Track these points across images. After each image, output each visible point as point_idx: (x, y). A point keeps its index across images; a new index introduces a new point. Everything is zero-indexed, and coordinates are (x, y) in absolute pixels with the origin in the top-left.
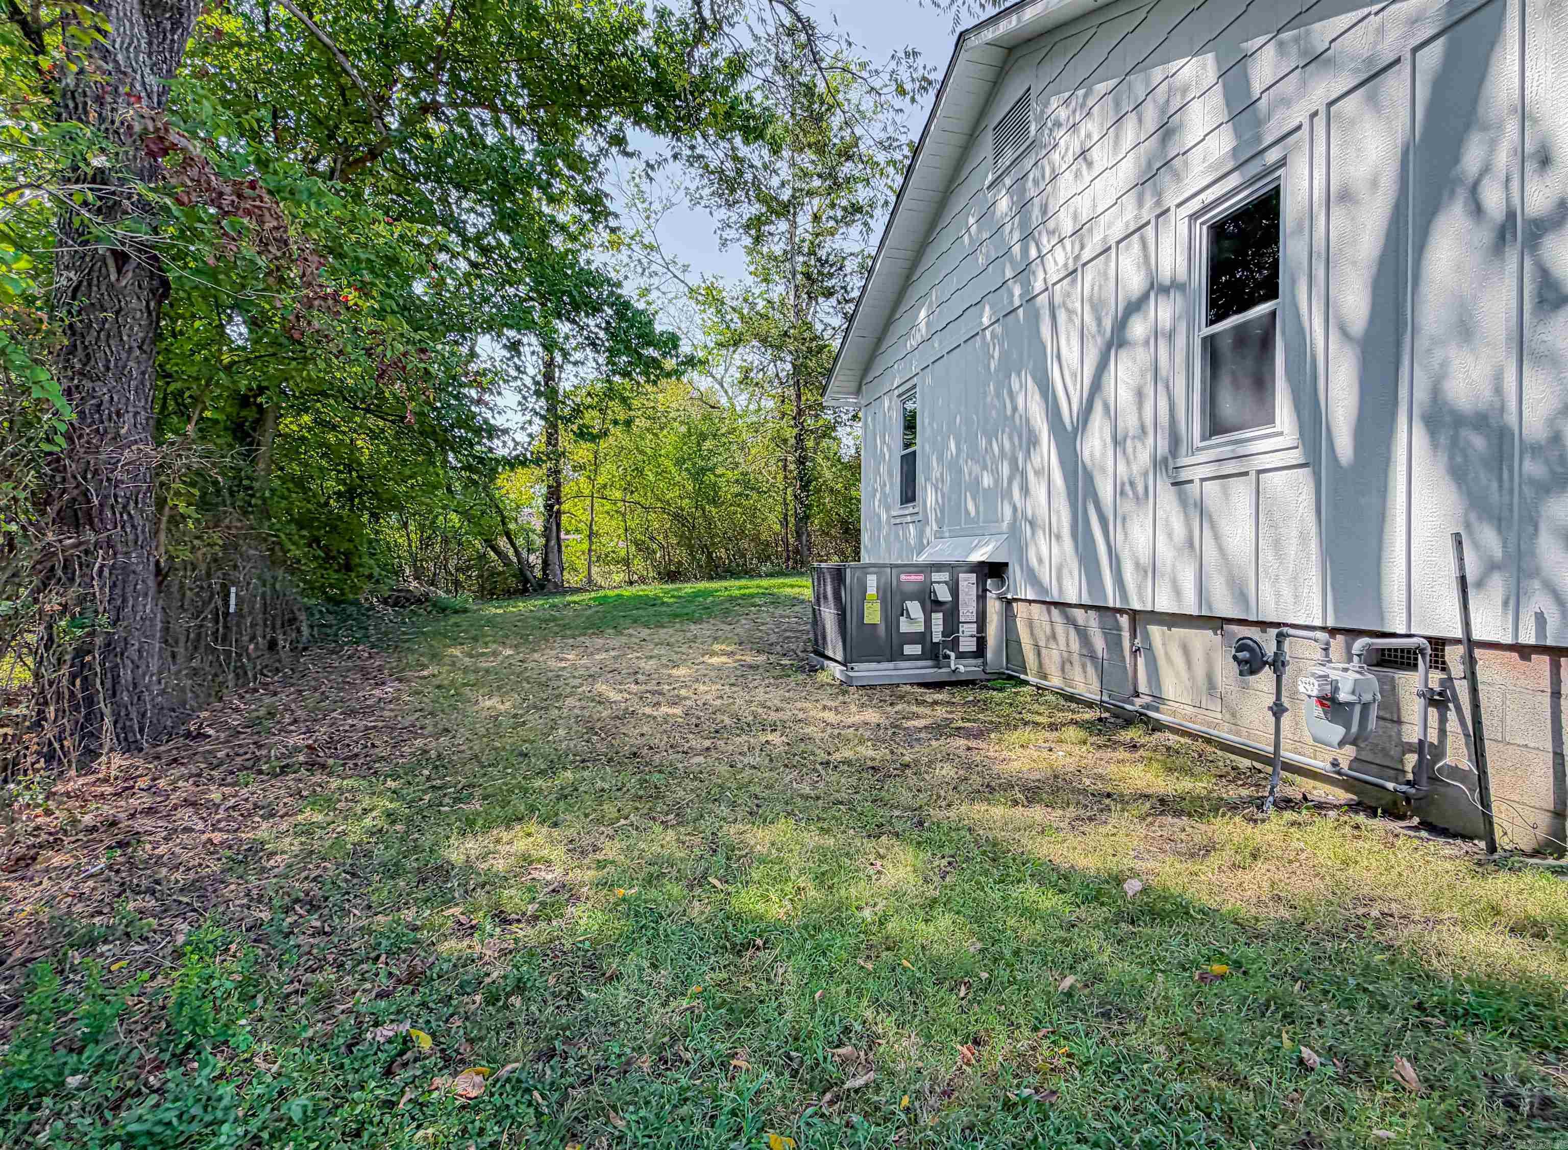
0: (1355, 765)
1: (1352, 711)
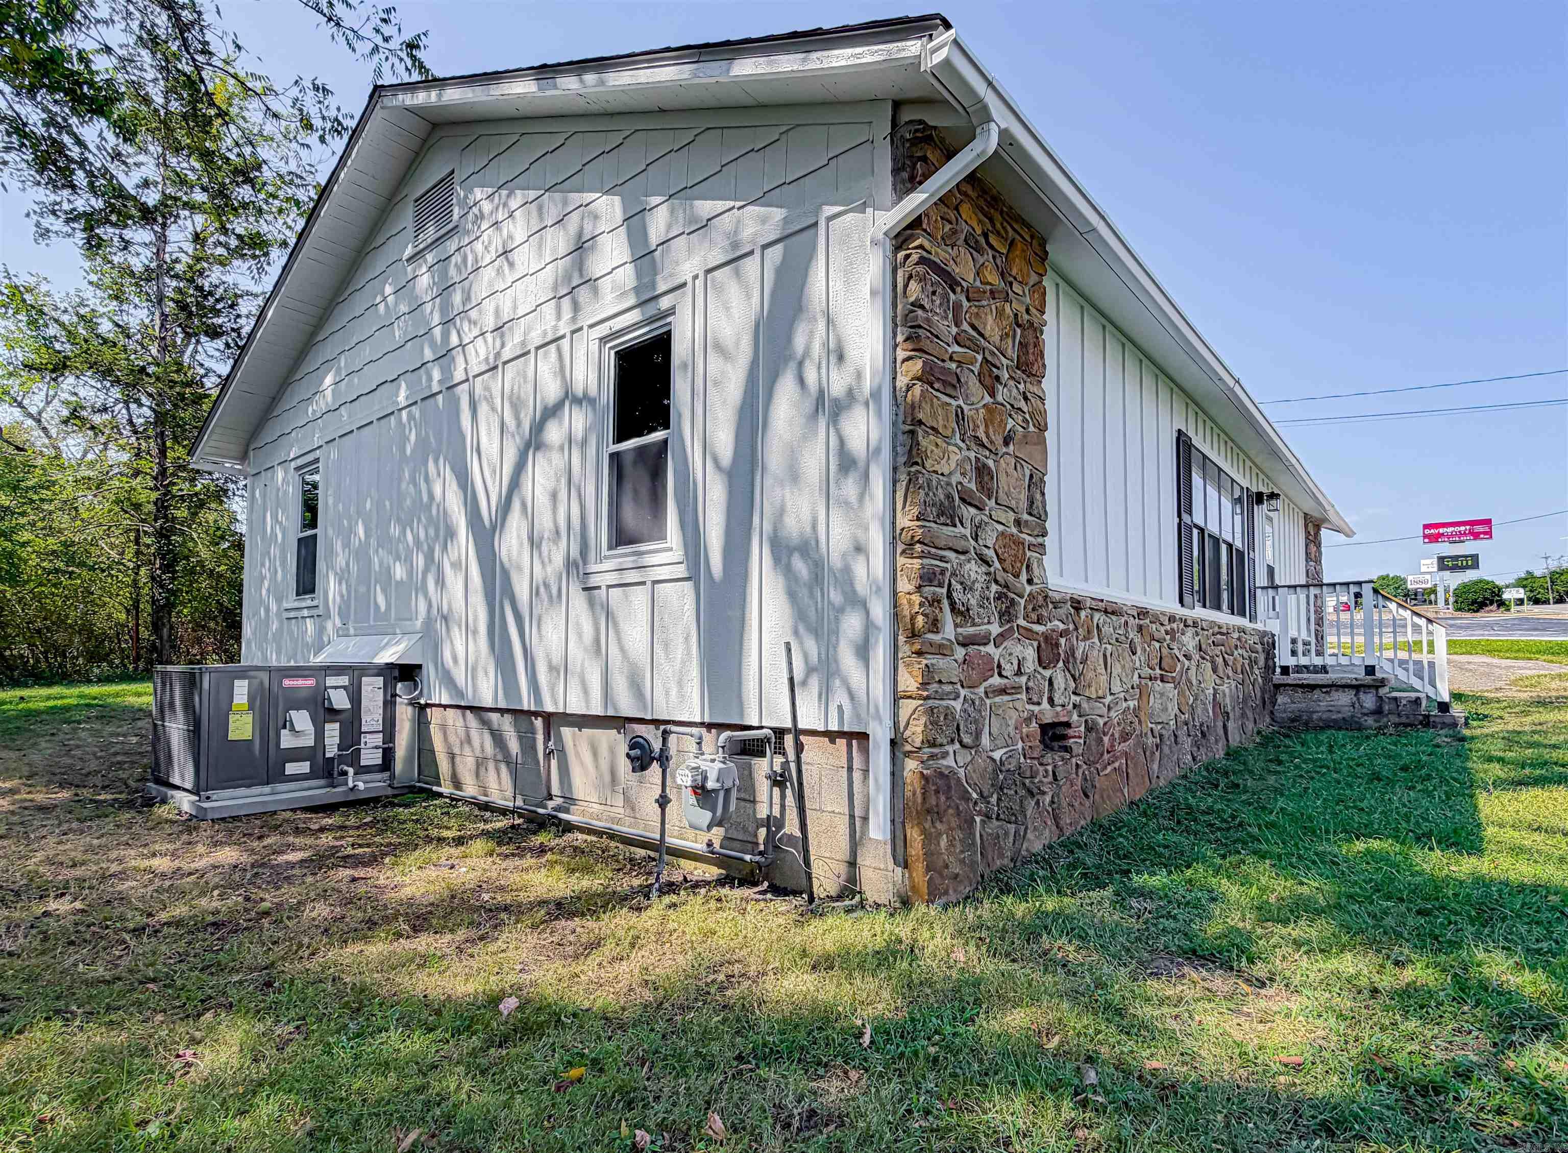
0: (726, 843)
1: (717, 797)
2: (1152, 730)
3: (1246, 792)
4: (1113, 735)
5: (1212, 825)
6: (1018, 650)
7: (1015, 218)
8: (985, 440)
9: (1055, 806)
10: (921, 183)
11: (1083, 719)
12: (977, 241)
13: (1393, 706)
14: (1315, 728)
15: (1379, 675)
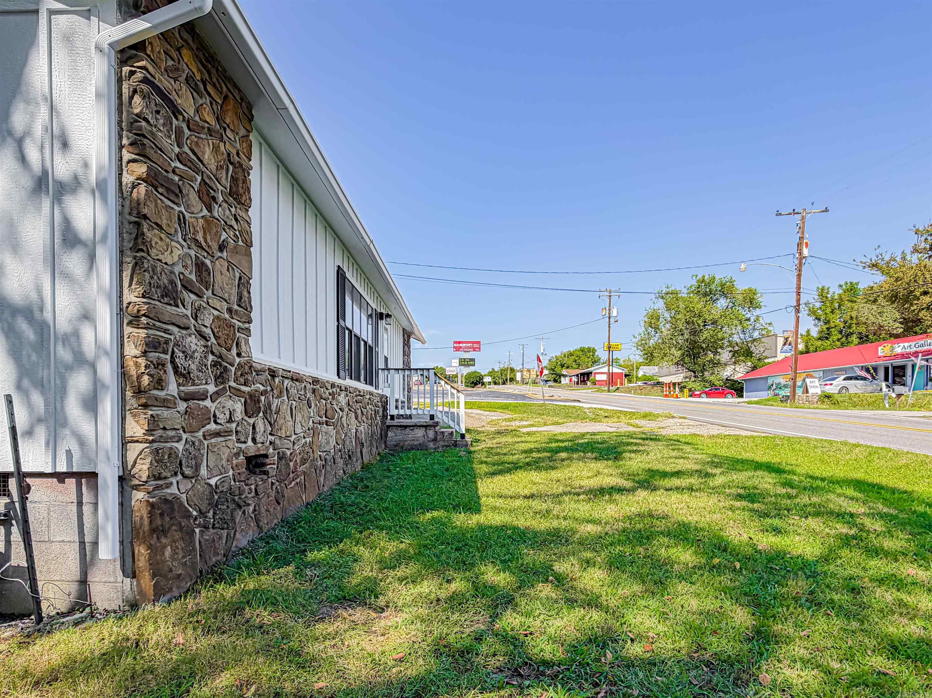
2: (320, 456)
3: (372, 489)
4: (296, 461)
5: (354, 513)
6: (229, 404)
7: (228, 79)
8: (204, 244)
9: (257, 512)
10: (144, 13)
11: (276, 452)
12: (196, 84)
13: (442, 436)
14: (406, 450)
15: (436, 420)
